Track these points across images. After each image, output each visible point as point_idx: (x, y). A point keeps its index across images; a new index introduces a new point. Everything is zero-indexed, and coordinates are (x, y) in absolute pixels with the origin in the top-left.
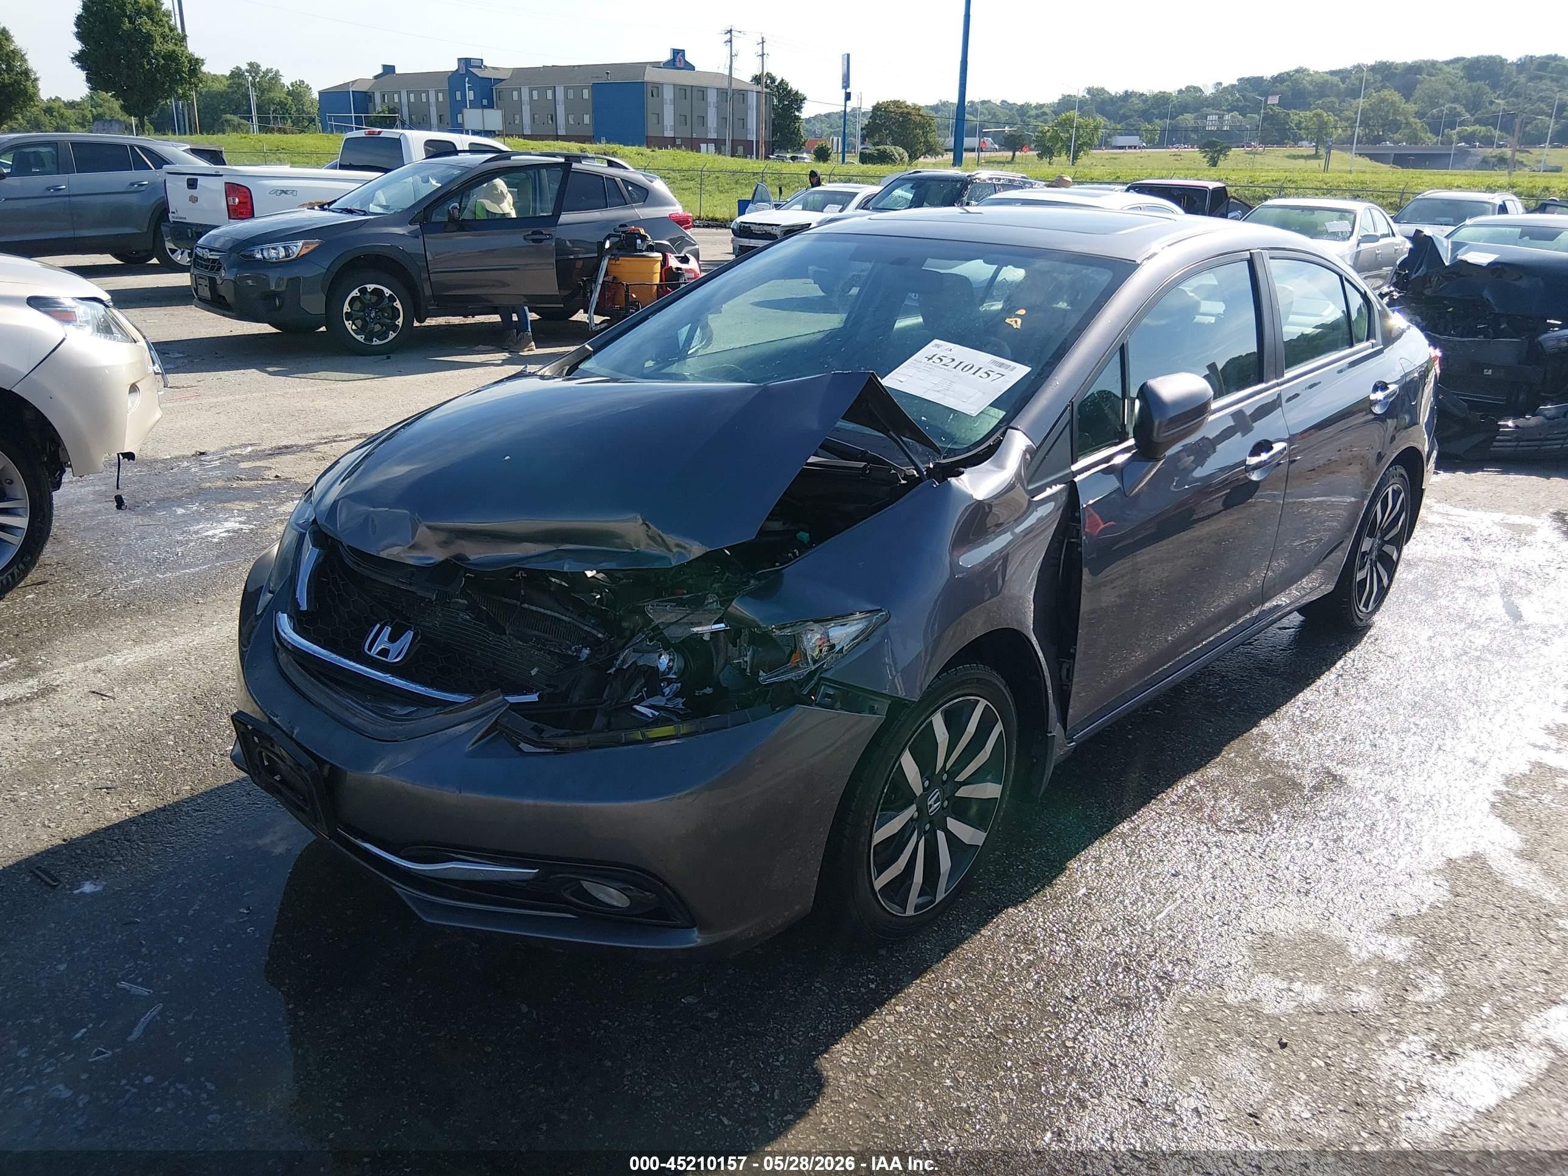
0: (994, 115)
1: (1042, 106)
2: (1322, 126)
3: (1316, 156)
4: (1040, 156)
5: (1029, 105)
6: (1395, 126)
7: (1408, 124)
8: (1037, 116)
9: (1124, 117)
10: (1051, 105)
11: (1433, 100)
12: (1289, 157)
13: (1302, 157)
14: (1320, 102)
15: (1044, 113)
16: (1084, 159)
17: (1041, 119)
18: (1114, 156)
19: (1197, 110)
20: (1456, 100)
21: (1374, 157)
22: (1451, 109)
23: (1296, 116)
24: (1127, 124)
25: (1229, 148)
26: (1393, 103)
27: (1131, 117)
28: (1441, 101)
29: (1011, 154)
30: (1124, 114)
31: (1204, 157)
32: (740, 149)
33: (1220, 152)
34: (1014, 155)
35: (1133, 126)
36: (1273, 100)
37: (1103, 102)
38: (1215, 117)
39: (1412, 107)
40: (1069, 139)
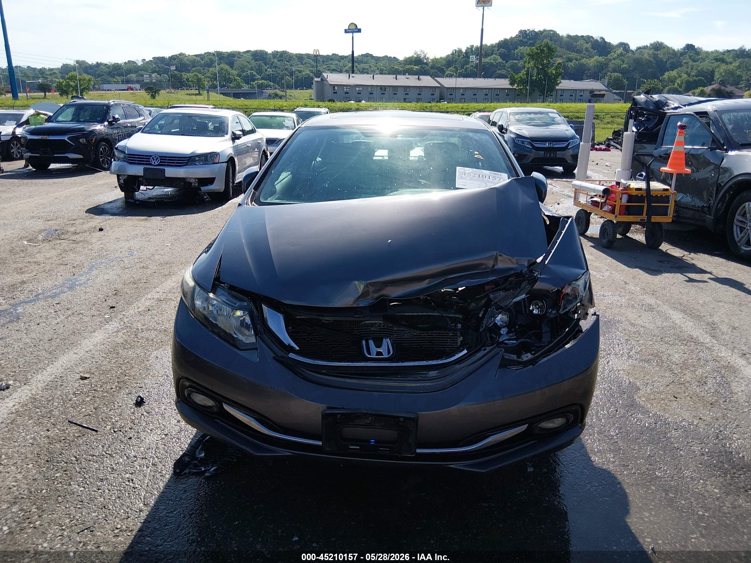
1: (52, 69)
2: (199, 80)
3: (199, 94)
4: (61, 95)
6: (230, 81)
7: (235, 80)
8: (51, 75)
9: (99, 75)
10: (58, 69)
11: (242, 69)
12: (187, 94)
13: (193, 94)
14: (194, 69)
15: (55, 73)
16: (86, 96)
17: (54, 76)
18: (101, 95)
19: (136, 72)
20: (252, 69)
21: (224, 94)
22: (251, 73)
23: (185, 76)
24: (102, 79)
25: (159, 90)
26: (227, 70)
27: (103, 75)
28: (246, 70)
29: (43, 94)
30: (99, 74)
31: (148, 95)
33: (155, 92)
34: (45, 94)
35: (105, 79)
36: (173, 68)
37: (86, 67)
38: (147, 76)
39: (235, 72)
40: (76, 86)
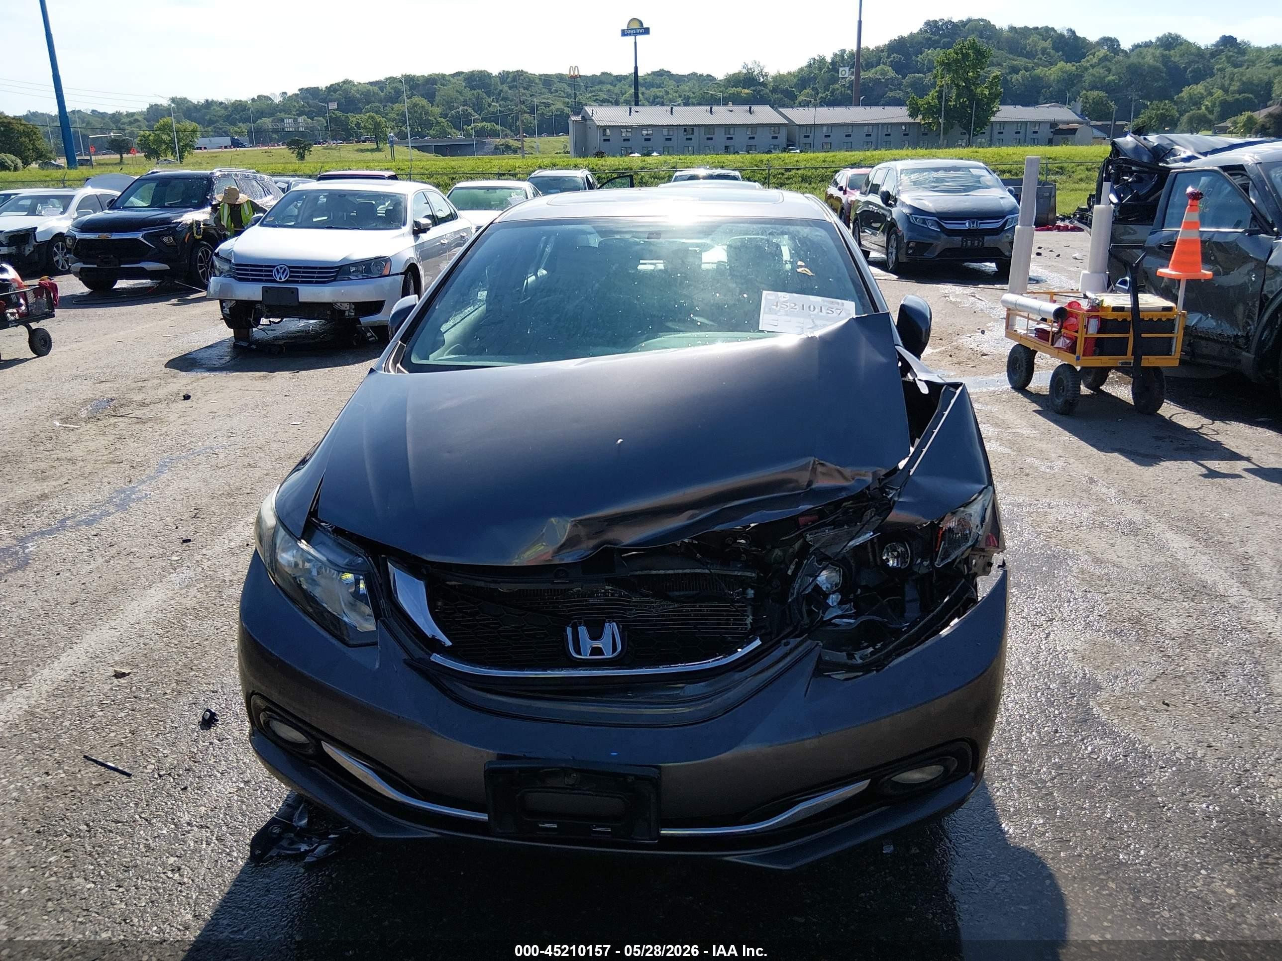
0: (88, 123)
1: (133, 114)
2: (377, 125)
3: (378, 149)
4: (148, 157)
5: (120, 114)
6: (429, 125)
7: (438, 123)
8: (130, 123)
9: (211, 122)
10: (142, 113)
11: (449, 104)
12: (358, 150)
13: (368, 150)
14: (369, 107)
15: (137, 121)
16: (189, 158)
17: (136, 125)
18: (214, 155)
19: (271, 115)
20: (465, 103)
21: (419, 148)
22: (464, 111)
23: (354, 119)
24: (214, 127)
25: (311, 145)
26: (423, 107)
27: (217, 121)
28: (455, 105)
29: (118, 156)
30: (210, 119)
31: (293, 153)
33: (304, 148)
34: (122, 157)
35: (220, 129)
36: (333, 106)
37: (188, 109)
38: (290, 121)
39: (437, 110)
40: (172, 141)
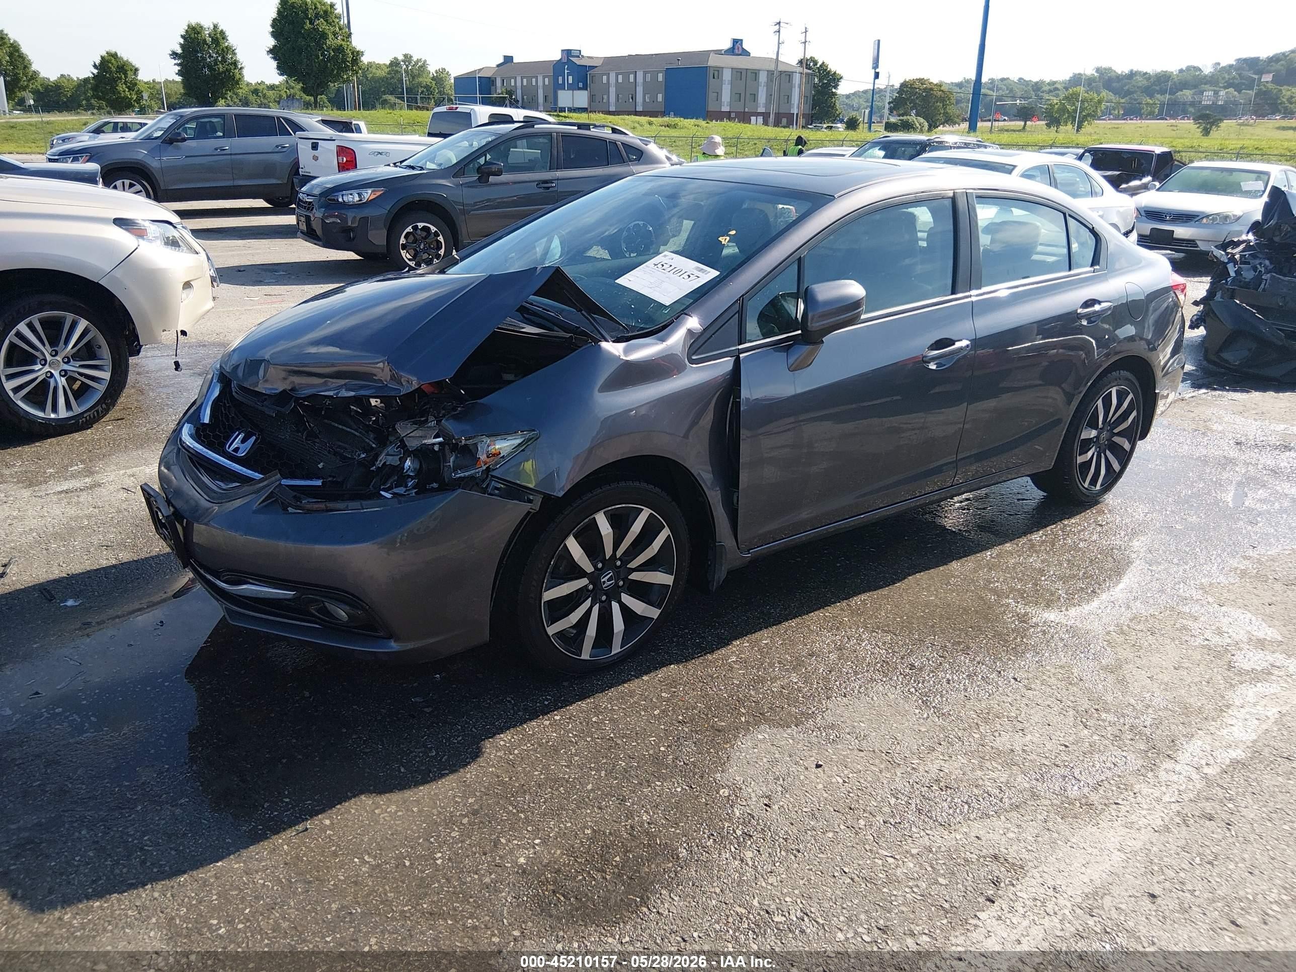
0: (1011, 91)
1: (1054, 83)
4: (1048, 125)
5: (1042, 82)
8: (1050, 91)
9: (1128, 93)
10: (1064, 82)
12: (1278, 128)
15: (1057, 89)
16: (1087, 128)
17: (1053, 93)
18: (1116, 126)
19: (1195, 87)
23: (1288, 92)
24: (1131, 98)
25: (1222, 120)
27: (1135, 92)
29: (1022, 123)
30: (1128, 90)
31: (1198, 128)
32: (784, 121)
33: (1212, 124)
34: (1025, 124)
35: (1136, 100)
36: (1267, 78)
37: (1110, 79)
38: (1211, 93)
40: (1075, 111)
